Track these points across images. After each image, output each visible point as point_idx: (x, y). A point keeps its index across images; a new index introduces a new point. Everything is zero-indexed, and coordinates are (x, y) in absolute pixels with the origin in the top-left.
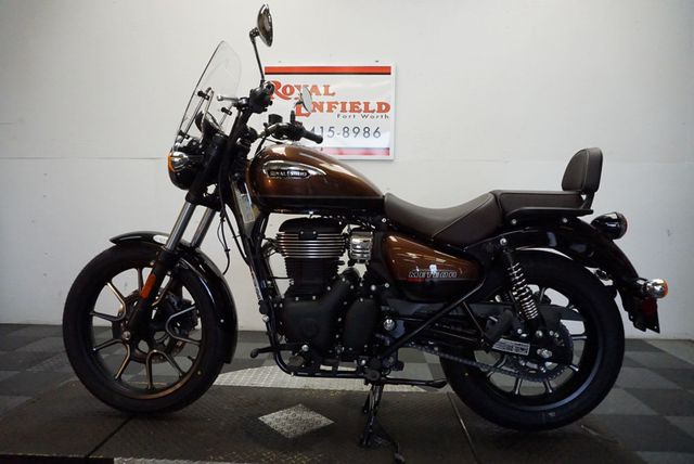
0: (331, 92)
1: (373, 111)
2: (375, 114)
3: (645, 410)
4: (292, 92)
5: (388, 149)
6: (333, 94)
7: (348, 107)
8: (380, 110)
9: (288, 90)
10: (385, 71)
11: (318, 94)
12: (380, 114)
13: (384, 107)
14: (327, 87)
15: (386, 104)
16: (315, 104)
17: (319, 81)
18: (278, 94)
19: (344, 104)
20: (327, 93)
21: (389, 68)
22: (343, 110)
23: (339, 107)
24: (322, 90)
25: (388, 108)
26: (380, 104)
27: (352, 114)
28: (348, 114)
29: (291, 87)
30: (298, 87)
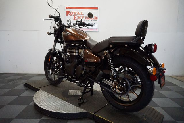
0: (82, 14)
1: (93, 19)
2: (94, 20)
4: (73, 14)
5: (97, 29)
6: (83, 14)
8: (95, 19)
9: (72, 13)
10: (96, 9)
11: (79, 14)
12: (95, 20)
13: (96, 18)
14: (81, 13)
15: (96, 17)
16: (78, 17)
17: (80, 11)
18: (69, 14)
21: (97, 8)
23: (85, 18)
25: (97, 18)
26: (95, 17)
27: (88, 20)
28: (87, 20)
29: (72, 12)
30: (74, 12)
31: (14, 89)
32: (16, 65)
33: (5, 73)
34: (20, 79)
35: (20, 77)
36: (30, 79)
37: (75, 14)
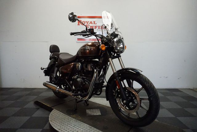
3: (179, 107)
6: (96, 24)
7: (100, 27)
14: (94, 22)
16: (91, 26)
17: (92, 20)
18: (81, 24)
19: (99, 27)
20: (94, 24)
22: (99, 28)
23: (98, 27)
24: (93, 23)
29: (84, 22)
30: (87, 22)
31: (24, 107)
32: (24, 79)
33: (12, 87)
34: (29, 94)
35: (28, 92)
36: (40, 95)
37: (87, 24)
